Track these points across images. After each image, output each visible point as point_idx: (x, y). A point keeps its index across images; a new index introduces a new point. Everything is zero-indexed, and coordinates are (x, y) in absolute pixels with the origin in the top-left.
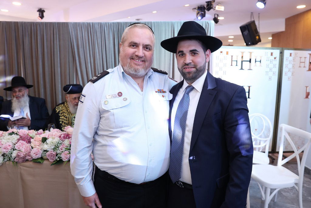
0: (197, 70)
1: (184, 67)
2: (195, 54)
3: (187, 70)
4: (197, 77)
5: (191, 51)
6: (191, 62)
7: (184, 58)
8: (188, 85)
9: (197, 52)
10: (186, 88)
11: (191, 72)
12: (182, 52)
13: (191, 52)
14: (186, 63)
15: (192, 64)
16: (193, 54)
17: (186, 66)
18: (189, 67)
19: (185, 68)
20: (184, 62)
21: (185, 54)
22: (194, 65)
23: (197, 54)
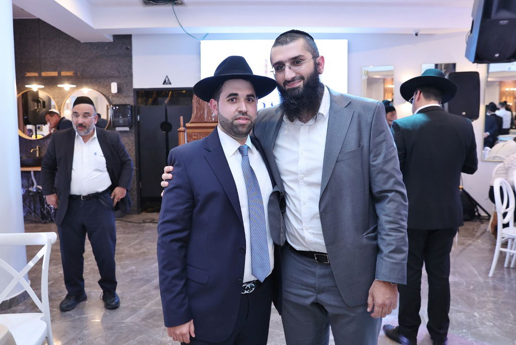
11: (246, 124)
21: (239, 99)
22: (249, 116)
23: (253, 101)
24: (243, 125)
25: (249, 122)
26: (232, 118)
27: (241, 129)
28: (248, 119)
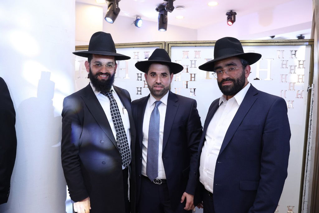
0: (164, 89)
1: (155, 85)
2: (164, 76)
3: (158, 89)
4: (164, 94)
5: (162, 74)
6: (161, 82)
7: (155, 78)
8: (156, 100)
9: (166, 75)
10: (155, 103)
11: (160, 90)
12: (154, 73)
15: (162, 84)
17: (157, 85)
18: (159, 86)
19: (155, 87)
20: (156, 81)
21: (156, 75)
22: (163, 85)
23: (166, 76)
24: (158, 91)
25: (163, 89)
26: (152, 86)
27: (157, 93)
28: (162, 87)
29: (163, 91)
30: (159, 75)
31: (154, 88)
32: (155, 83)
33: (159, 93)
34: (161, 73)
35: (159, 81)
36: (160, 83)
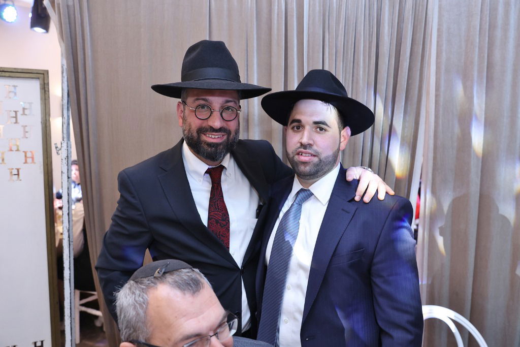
1: (298, 151)
2: (321, 129)
3: (303, 158)
4: (320, 174)
5: (316, 123)
6: (311, 142)
7: (301, 134)
8: (302, 187)
9: (326, 127)
10: (298, 193)
11: (310, 162)
12: (299, 121)
13: (315, 125)
14: (303, 143)
15: (315, 147)
16: (318, 129)
17: (302, 150)
18: (306, 153)
19: (298, 154)
20: (300, 141)
21: (303, 127)
22: (316, 151)
23: (325, 130)
24: (305, 163)
25: (316, 160)
26: (293, 153)
27: (302, 168)
28: (314, 156)
29: (317, 165)
30: (307, 128)
31: (296, 157)
32: (299, 145)
33: (307, 169)
34: (312, 123)
35: (305, 140)
36: (310, 145)
